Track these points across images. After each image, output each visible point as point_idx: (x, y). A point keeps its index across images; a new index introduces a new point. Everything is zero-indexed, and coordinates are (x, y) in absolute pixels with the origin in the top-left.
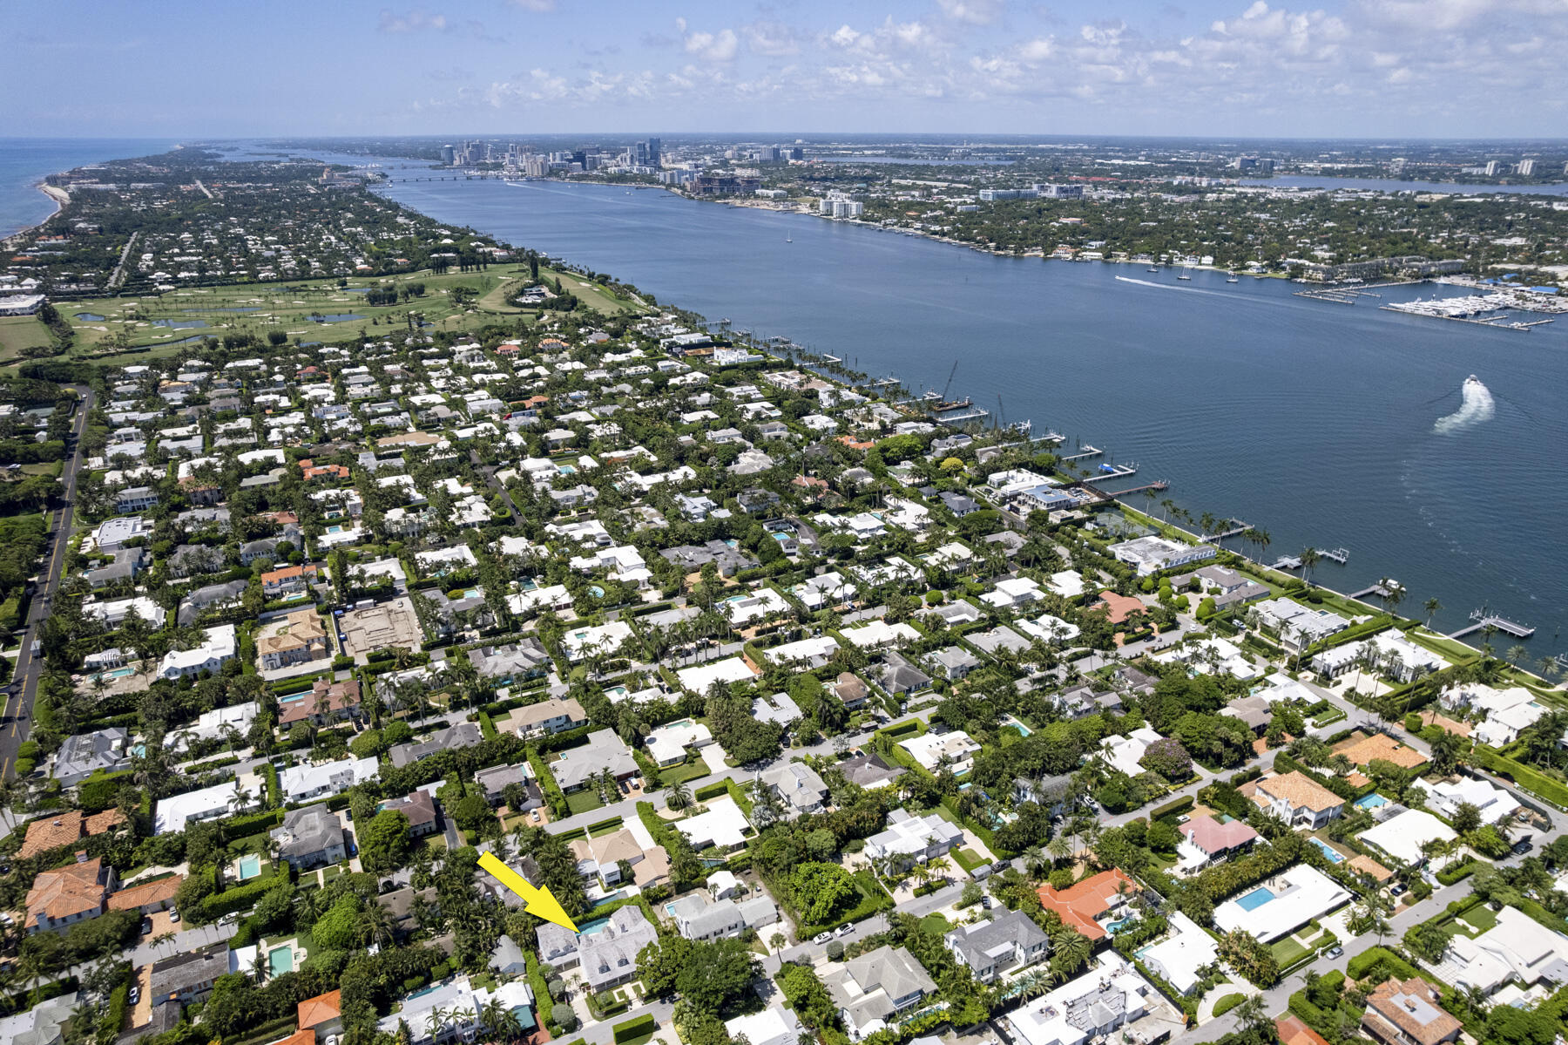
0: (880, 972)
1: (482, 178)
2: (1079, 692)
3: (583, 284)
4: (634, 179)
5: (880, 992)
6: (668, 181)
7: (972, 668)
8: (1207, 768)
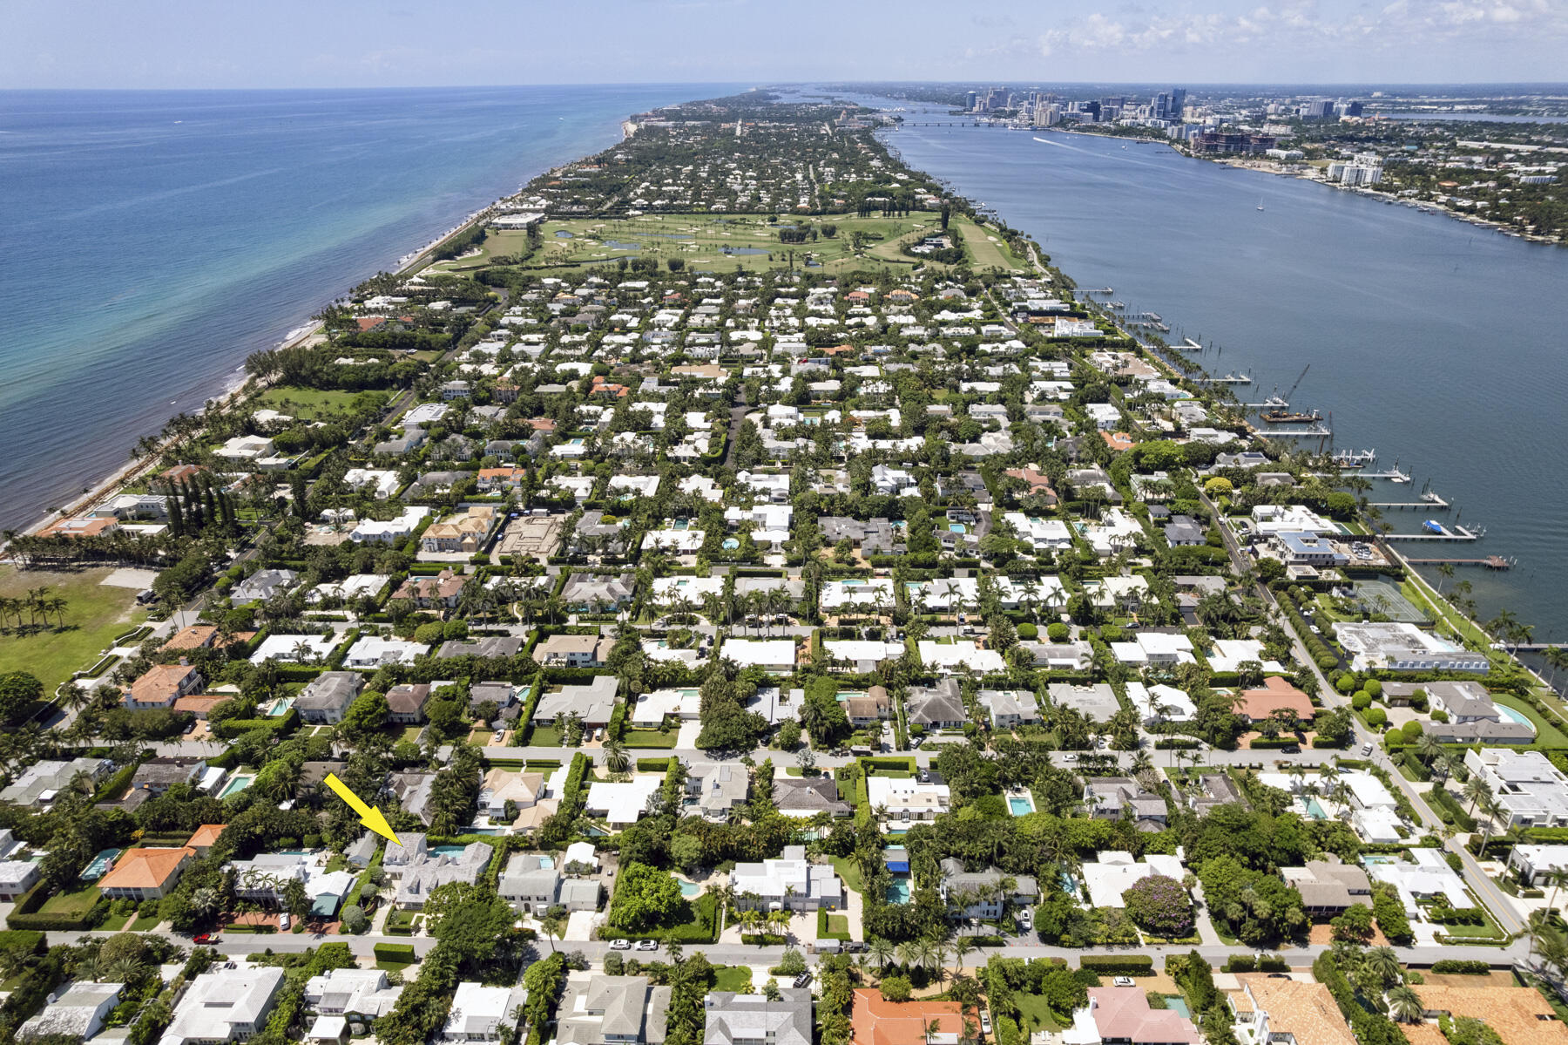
0: (612, 999)
1: (990, 125)
2: (1118, 786)
3: (992, 239)
4: (1145, 132)
5: (597, 1019)
6: (1175, 137)
7: (1028, 722)
8: (1220, 933)
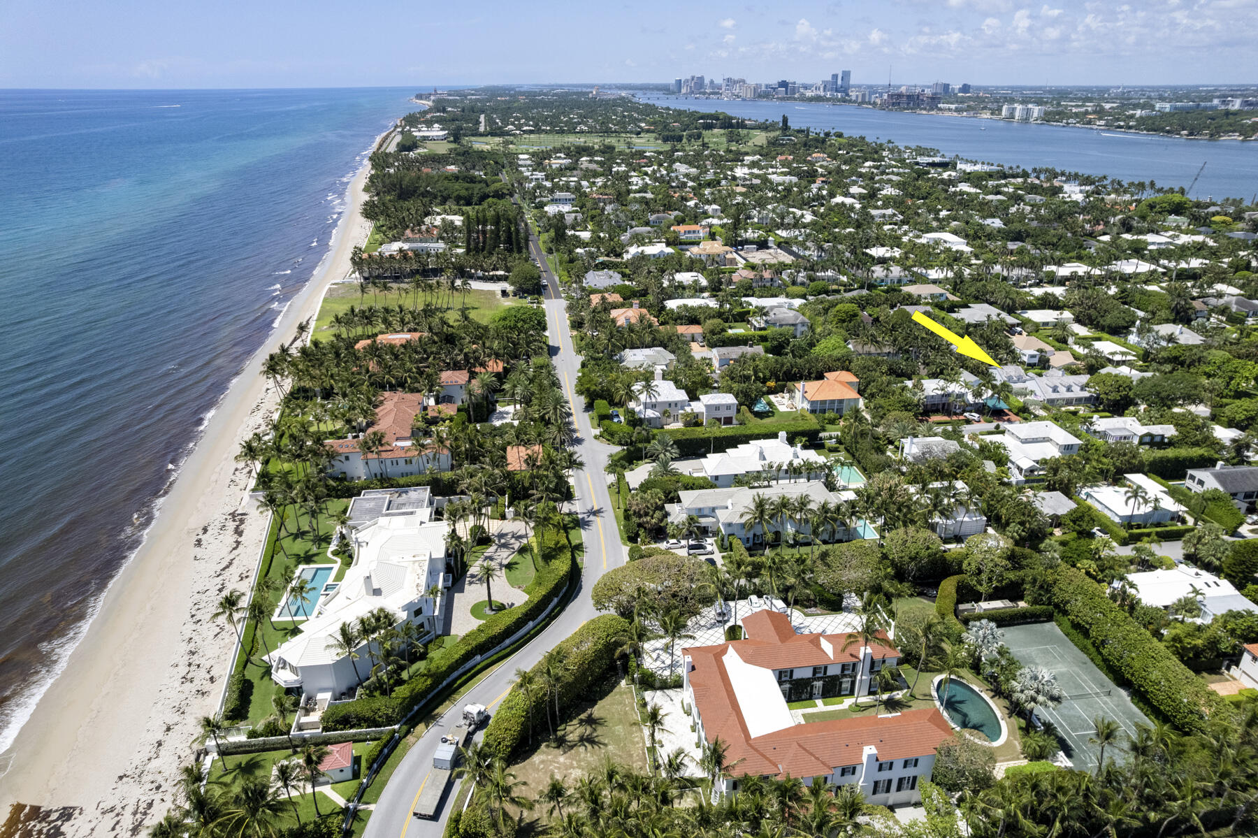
4: (828, 100)
